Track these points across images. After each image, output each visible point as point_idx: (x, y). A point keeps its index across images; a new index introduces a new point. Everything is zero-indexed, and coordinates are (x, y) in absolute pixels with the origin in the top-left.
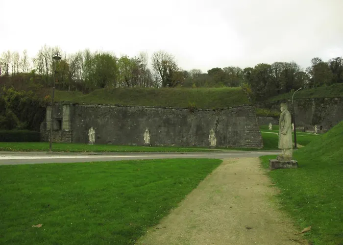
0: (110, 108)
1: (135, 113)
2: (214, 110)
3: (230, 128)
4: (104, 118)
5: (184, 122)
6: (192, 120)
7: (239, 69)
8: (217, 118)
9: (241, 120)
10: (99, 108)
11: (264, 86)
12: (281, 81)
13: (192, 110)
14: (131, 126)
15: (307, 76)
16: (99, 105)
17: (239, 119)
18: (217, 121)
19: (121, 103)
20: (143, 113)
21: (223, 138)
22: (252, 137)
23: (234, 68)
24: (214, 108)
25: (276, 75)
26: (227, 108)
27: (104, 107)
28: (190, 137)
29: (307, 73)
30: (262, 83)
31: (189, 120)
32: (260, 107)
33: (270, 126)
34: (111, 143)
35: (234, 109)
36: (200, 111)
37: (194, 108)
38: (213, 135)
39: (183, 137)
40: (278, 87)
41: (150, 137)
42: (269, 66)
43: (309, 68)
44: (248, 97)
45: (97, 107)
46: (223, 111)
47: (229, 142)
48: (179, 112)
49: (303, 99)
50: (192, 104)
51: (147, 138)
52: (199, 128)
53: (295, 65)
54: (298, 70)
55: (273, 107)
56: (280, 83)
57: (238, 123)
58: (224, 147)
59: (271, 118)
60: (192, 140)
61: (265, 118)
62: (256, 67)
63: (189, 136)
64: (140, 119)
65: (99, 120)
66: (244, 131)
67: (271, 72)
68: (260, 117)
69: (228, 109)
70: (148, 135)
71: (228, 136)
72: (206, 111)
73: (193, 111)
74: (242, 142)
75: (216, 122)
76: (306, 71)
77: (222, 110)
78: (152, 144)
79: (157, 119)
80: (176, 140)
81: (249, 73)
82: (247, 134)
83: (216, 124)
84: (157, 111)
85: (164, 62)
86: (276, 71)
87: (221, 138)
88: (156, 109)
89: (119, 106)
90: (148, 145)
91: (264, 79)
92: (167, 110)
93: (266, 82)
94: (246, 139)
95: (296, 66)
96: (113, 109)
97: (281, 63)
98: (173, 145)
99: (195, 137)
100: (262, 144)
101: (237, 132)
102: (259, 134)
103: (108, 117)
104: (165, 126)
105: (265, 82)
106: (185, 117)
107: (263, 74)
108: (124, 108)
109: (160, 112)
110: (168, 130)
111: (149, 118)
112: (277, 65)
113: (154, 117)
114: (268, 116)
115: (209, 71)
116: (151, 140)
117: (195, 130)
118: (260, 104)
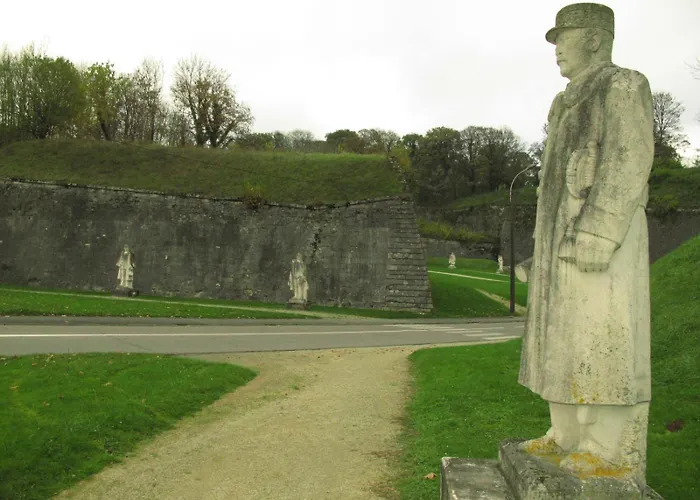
0: (42, 190)
1: (106, 205)
2: (310, 208)
3: (350, 256)
4: (24, 214)
5: (231, 235)
6: (251, 230)
7: (393, 137)
8: (316, 227)
9: (380, 236)
10: (15, 187)
11: (442, 174)
12: (478, 166)
13: (254, 205)
14: (94, 241)
15: (532, 161)
16: (16, 180)
17: (374, 234)
18: (317, 236)
19: (74, 179)
20: (126, 207)
21: (328, 282)
22: (405, 283)
23: (384, 133)
24: (311, 203)
25: (471, 153)
26: (344, 202)
27: (26, 185)
28: (244, 276)
29: (530, 155)
30: (440, 168)
31: (244, 230)
32: (432, 219)
33: (452, 260)
34: (37, 284)
35: (363, 206)
36: (273, 209)
37: (259, 200)
38: (300, 274)
39: (225, 275)
40: (471, 180)
41: (134, 270)
42: (456, 134)
43: (536, 145)
44: (400, 179)
45: (8, 186)
46: (333, 211)
47: (345, 292)
48: (220, 208)
49: (523, 205)
50: (255, 189)
51: (125, 272)
52: (268, 252)
53: (510, 135)
54: (516, 146)
55: (460, 219)
56: (477, 170)
57: (371, 243)
58: (331, 304)
59: (455, 243)
60: (249, 284)
61: (442, 241)
62: (428, 134)
63: (242, 272)
64: (117, 223)
65: (11, 222)
66: (385, 265)
67: (459, 146)
68: (431, 241)
69: (348, 205)
70: (128, 265)
71: (343, 275)
72: (290, 208)
73: (255, 208)
74: (379, 295)
75: (312, 239)
76: (531, 150)
77: (332, 207)
78: (138, 290)
79: (162, 224)
80: (207, 281)
81: (414, 146)
82: (393, 273)
83: (315, 244)
84: (164, 204)
85: (203, 86)
86: (471, 145)
87: (323, 282)
88: (162, 198)
89: (67, 187)
90: (129, 293)
91: (443, 160)
92: (191, 200)
93: (449, 167)
94: (388, 288)
95: (513, 138)
96: (49, 193)
97: (480, 129)
98: (198, 295)
99: (256, 276)
100: (430, 300)
101: (366, 266)
102: (423, 275)
103: (35, 212)
104: (180, 244)
105: (447, 168)
106: (233, 222)
107: (443, 149)
108: (79, 191)
109: (170, 207)
110: (188, 255)
111: (142, 220)
112: (474, 133)
113: (155, 218)
114: (448, 239)
115: (330, 136)
116: (135, 280)
117: (258, 257)
118: (434, 213)
